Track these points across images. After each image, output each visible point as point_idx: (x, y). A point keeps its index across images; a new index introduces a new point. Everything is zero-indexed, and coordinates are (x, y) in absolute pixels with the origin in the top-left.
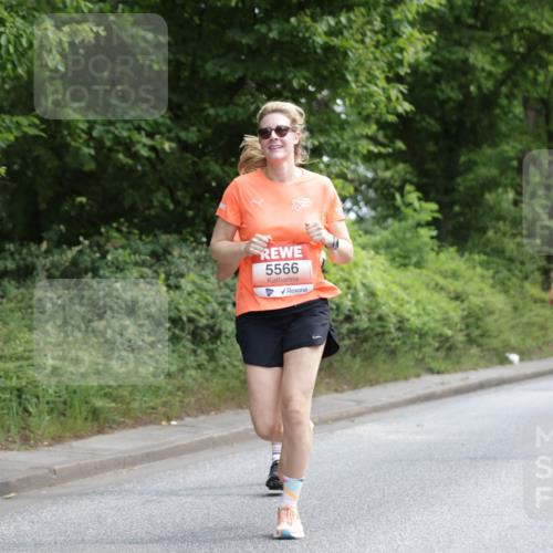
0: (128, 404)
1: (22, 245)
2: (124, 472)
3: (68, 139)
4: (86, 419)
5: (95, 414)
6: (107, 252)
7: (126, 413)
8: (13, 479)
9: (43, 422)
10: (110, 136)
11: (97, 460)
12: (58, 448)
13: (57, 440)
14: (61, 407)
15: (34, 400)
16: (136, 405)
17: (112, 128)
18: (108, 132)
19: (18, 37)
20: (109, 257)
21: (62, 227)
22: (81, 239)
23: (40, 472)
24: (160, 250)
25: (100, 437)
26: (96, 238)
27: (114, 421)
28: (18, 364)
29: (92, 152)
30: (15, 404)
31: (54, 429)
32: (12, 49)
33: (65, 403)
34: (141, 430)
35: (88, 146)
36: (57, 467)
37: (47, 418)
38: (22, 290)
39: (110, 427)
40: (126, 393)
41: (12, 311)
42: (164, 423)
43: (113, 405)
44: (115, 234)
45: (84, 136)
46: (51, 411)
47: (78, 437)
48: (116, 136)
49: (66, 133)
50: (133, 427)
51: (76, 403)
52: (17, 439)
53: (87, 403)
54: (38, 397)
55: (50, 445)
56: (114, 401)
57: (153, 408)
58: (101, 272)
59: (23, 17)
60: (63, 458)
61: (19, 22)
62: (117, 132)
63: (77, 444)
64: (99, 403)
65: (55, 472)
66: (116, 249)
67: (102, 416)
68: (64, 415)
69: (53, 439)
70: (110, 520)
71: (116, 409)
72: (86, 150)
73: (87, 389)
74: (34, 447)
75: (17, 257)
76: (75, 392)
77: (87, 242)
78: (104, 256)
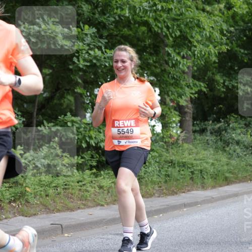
0: (237, 175)
1: (201, 121)
2: (236, 198)
3: (217, 86)
4: (223, 180)
5: (226, 179)
6: (230, 124)
7: (237, 178)
8: (199, 200)
9: (209, 181)
10: (231, 85)
11: (227, 194)
12: (214, 190)
13: (214, 187)
14: (215, 176)
15: (206, 174)
16: (240, 175)
17: (231, 82)
18: (230, 83)
19: (201, 51)
20: (231, 126)
21: (215, 116)
22: (221, 119)
23: (208, 198)
24: (247, 123)
25: (228, 186)
26: (226, 119)
27: (233, 181)
28: (200, 162)
29: (225, 90)
30: (200, 175)
31: (212, 184)
32: (199, 55)
33: (216, 175)
34: (241, 184)
35: (224, 88)
36: (214, 197)
37: (210, 180)
38: (201, 137)
39: (231, 183)
40: (236, 172)
41: (198, 144)
42: (249, 182)
43: (232, 176)
44: (233, 118)
45: (222, 85)
46: (212, 178)
47: (221, 186)
48: (232, 85)
49: (216, 83)
50: (239, 183)
51: (220, 175)
52: (200, 186)
53: (224, 175)
54: (207, 173)
55: (211, 189)
56: (233, 174)
57: (246, 177)
58: (228, 131)
59: (203, 45)
60: (216, 194)
61: (201, 46)
62: (233, 84)
63: (220, 188)
64: (227, 175)
65: (213, 198)
66: (233, 123)
67: (229, 179)
68: (216, 179)
69: (212, 187)
70: (232, 214)
71: (233, 177)
72: (222, 89)
73: (224, 170)
74: (206, 189)
75: (200, 126)
76: (219, 171)
77: (223, 121)
78: (229, 125)
